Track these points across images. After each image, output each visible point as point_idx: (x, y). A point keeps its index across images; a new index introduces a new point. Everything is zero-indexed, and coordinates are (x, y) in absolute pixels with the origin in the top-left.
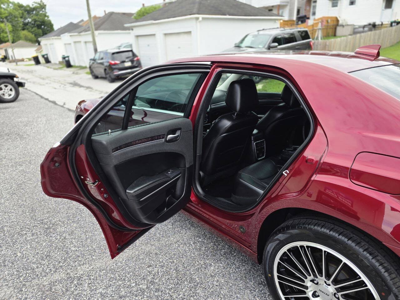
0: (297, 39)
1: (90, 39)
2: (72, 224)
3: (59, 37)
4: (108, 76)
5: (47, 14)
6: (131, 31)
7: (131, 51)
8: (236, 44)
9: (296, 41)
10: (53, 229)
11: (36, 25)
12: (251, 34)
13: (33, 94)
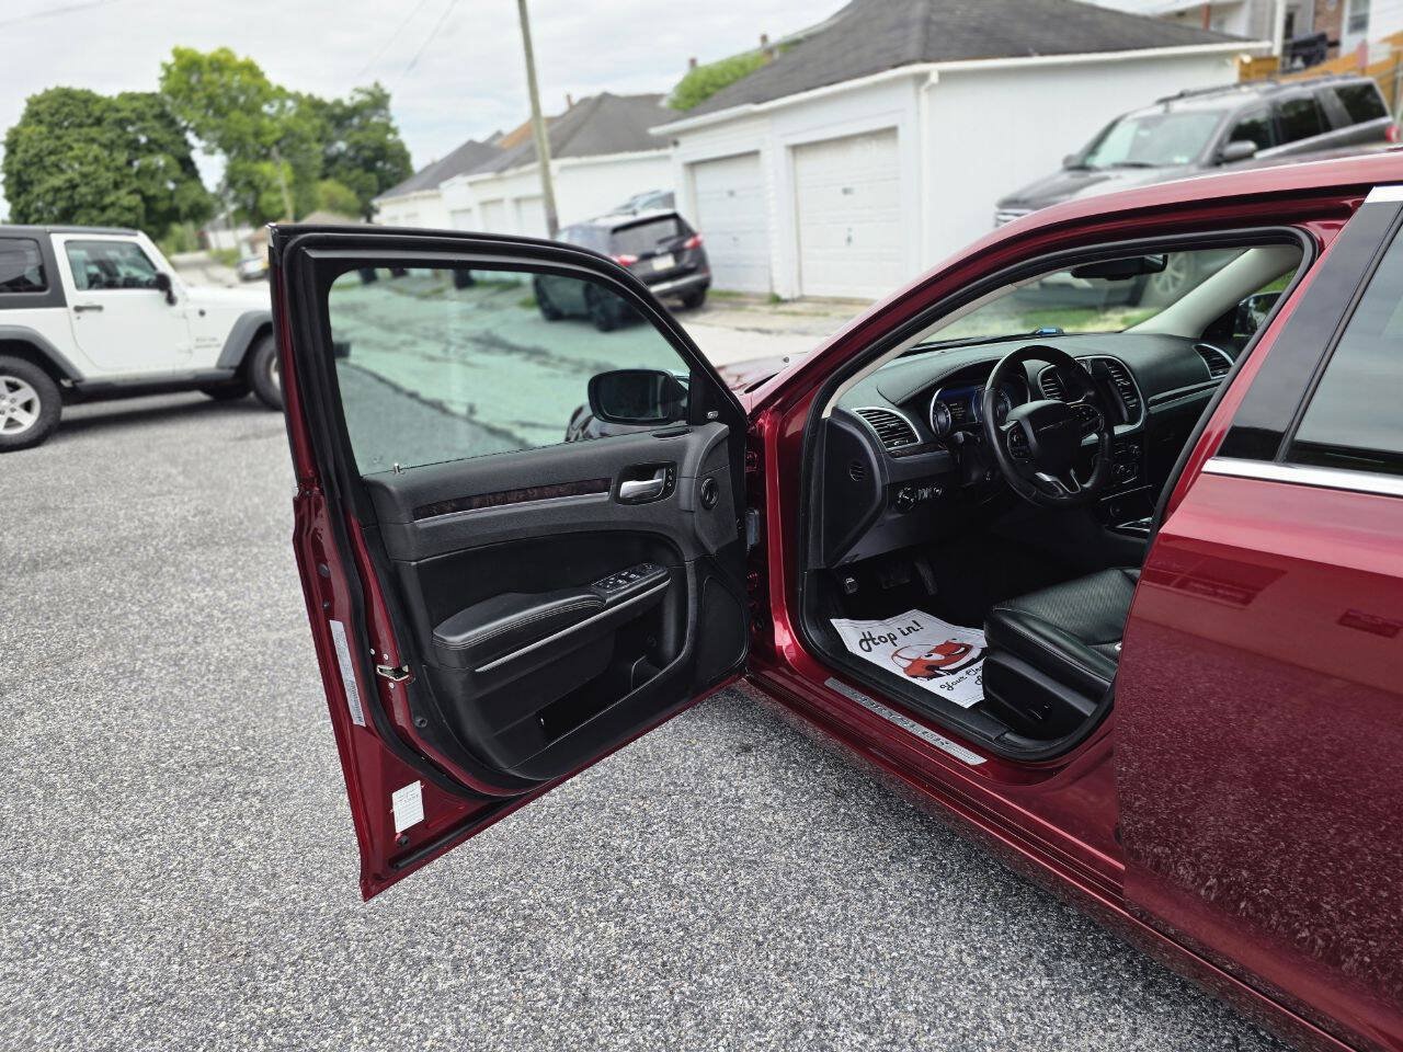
0: (1332, 119)
1: (534, 186)
2: (601, 925)
3: (434, 192)
4: (596, 309)
5: (393, 124)
6: (670, 151)
7: (675, 216)
8: (1067, 160)
9: (1328, 128)
10: (531, 943)
11: (359, 161)
12: (1130, 117)
13: (369, 379)
